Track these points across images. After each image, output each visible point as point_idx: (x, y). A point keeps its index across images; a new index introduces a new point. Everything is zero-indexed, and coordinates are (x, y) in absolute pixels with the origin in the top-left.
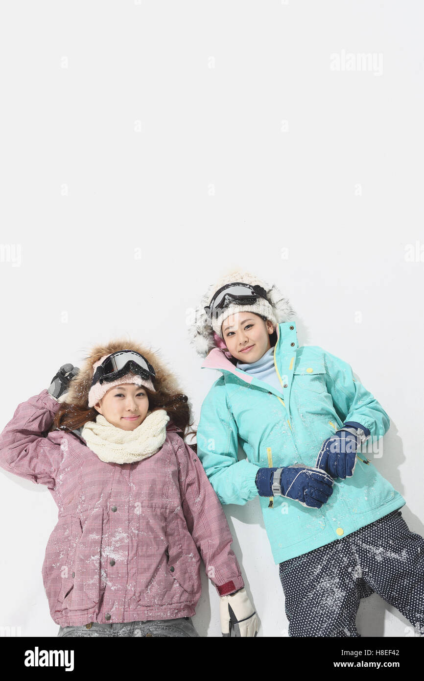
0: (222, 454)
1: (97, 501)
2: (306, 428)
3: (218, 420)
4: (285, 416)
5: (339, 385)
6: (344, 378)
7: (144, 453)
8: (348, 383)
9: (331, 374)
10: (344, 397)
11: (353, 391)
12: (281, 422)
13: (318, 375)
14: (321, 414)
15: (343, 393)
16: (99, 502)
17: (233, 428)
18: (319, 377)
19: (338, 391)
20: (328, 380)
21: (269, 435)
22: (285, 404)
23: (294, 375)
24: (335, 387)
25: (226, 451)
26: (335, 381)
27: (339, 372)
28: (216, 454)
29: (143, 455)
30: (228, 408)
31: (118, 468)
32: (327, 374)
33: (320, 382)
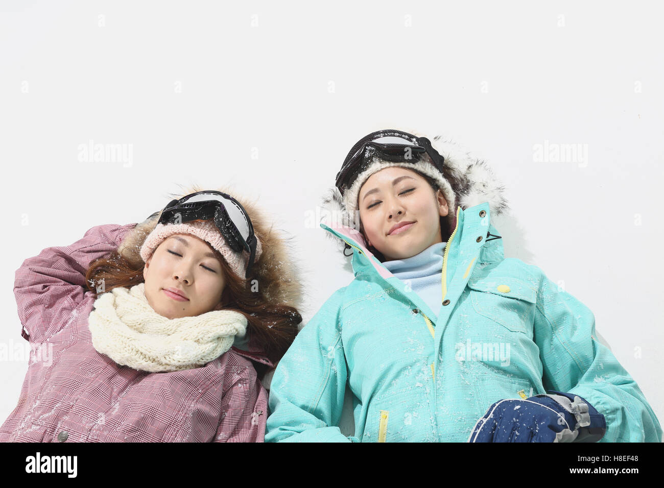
0: (304, 408)
1: (44, 412)
2: (465, 387)
3: (316, 345)
4: (430, 355)
5: (561, 337)
6: (574, 328)
7: (164, 361)
8: (581, 336)
9: (548, 312)
10: (568, 362)
11: (589, 353)
12: (418, 364)
13: (519, 302)
14: (505, 372)
15: (566, 355)
16: (46, 415)
17: (338, 368)
18: (520, 306)
19: (557, 349)
20: (539, 322)
21: (390, 385)
22: (436, 333)
23: (468, 289)
24: (551, 340)
25: (312, 405)
26: (554, 329)
27: (564, 314)
28: (294, 403)
29: (161, 364)
30: (339, 329)
31: (111, 370)
32: (540, 309)
33: (521, 317)
